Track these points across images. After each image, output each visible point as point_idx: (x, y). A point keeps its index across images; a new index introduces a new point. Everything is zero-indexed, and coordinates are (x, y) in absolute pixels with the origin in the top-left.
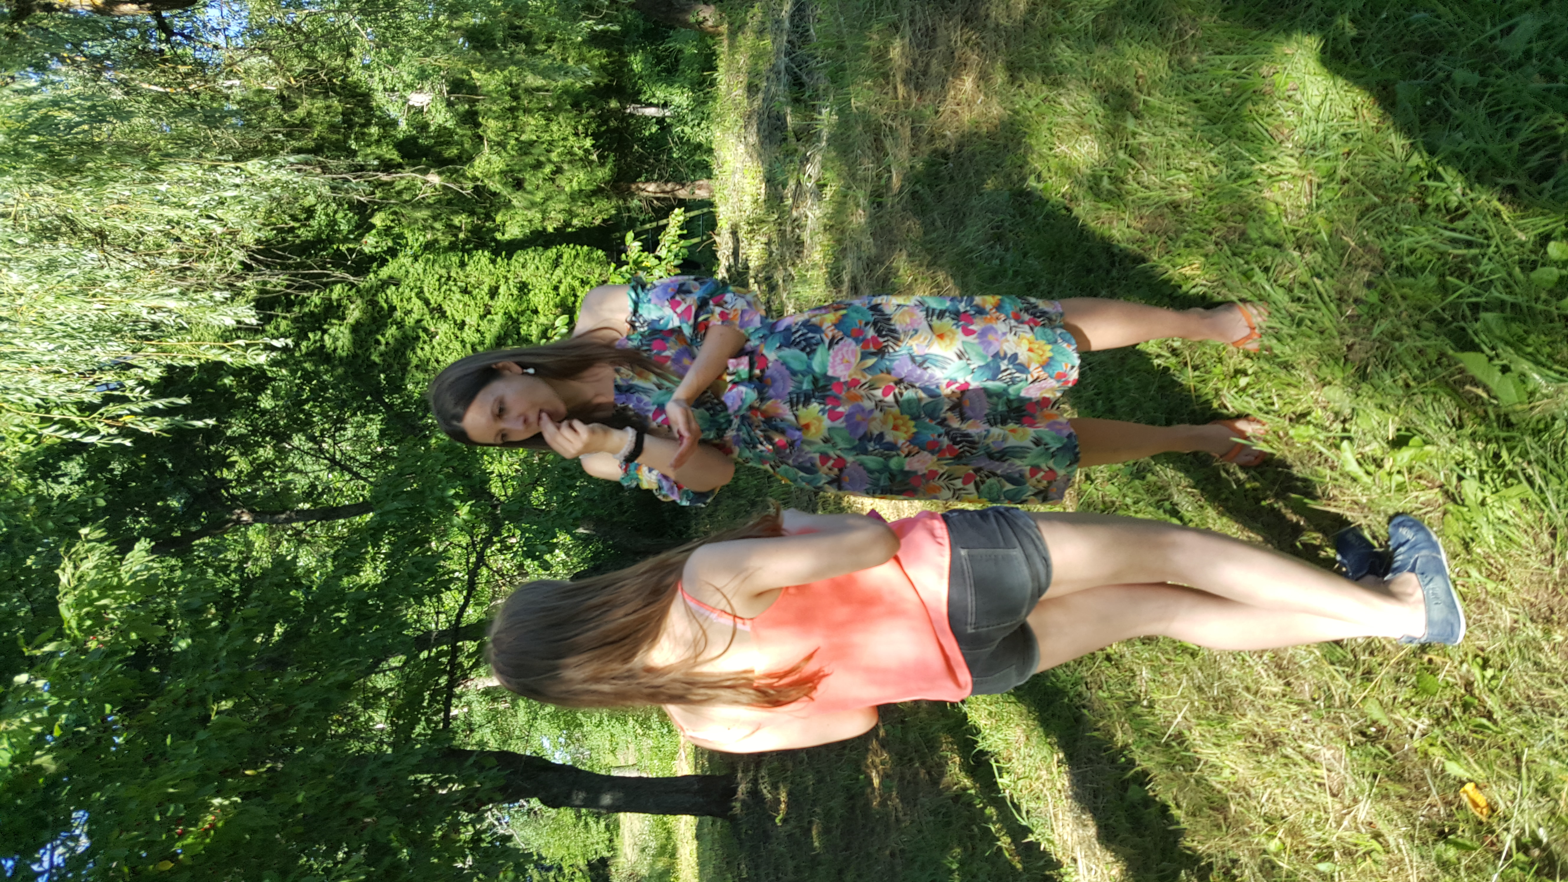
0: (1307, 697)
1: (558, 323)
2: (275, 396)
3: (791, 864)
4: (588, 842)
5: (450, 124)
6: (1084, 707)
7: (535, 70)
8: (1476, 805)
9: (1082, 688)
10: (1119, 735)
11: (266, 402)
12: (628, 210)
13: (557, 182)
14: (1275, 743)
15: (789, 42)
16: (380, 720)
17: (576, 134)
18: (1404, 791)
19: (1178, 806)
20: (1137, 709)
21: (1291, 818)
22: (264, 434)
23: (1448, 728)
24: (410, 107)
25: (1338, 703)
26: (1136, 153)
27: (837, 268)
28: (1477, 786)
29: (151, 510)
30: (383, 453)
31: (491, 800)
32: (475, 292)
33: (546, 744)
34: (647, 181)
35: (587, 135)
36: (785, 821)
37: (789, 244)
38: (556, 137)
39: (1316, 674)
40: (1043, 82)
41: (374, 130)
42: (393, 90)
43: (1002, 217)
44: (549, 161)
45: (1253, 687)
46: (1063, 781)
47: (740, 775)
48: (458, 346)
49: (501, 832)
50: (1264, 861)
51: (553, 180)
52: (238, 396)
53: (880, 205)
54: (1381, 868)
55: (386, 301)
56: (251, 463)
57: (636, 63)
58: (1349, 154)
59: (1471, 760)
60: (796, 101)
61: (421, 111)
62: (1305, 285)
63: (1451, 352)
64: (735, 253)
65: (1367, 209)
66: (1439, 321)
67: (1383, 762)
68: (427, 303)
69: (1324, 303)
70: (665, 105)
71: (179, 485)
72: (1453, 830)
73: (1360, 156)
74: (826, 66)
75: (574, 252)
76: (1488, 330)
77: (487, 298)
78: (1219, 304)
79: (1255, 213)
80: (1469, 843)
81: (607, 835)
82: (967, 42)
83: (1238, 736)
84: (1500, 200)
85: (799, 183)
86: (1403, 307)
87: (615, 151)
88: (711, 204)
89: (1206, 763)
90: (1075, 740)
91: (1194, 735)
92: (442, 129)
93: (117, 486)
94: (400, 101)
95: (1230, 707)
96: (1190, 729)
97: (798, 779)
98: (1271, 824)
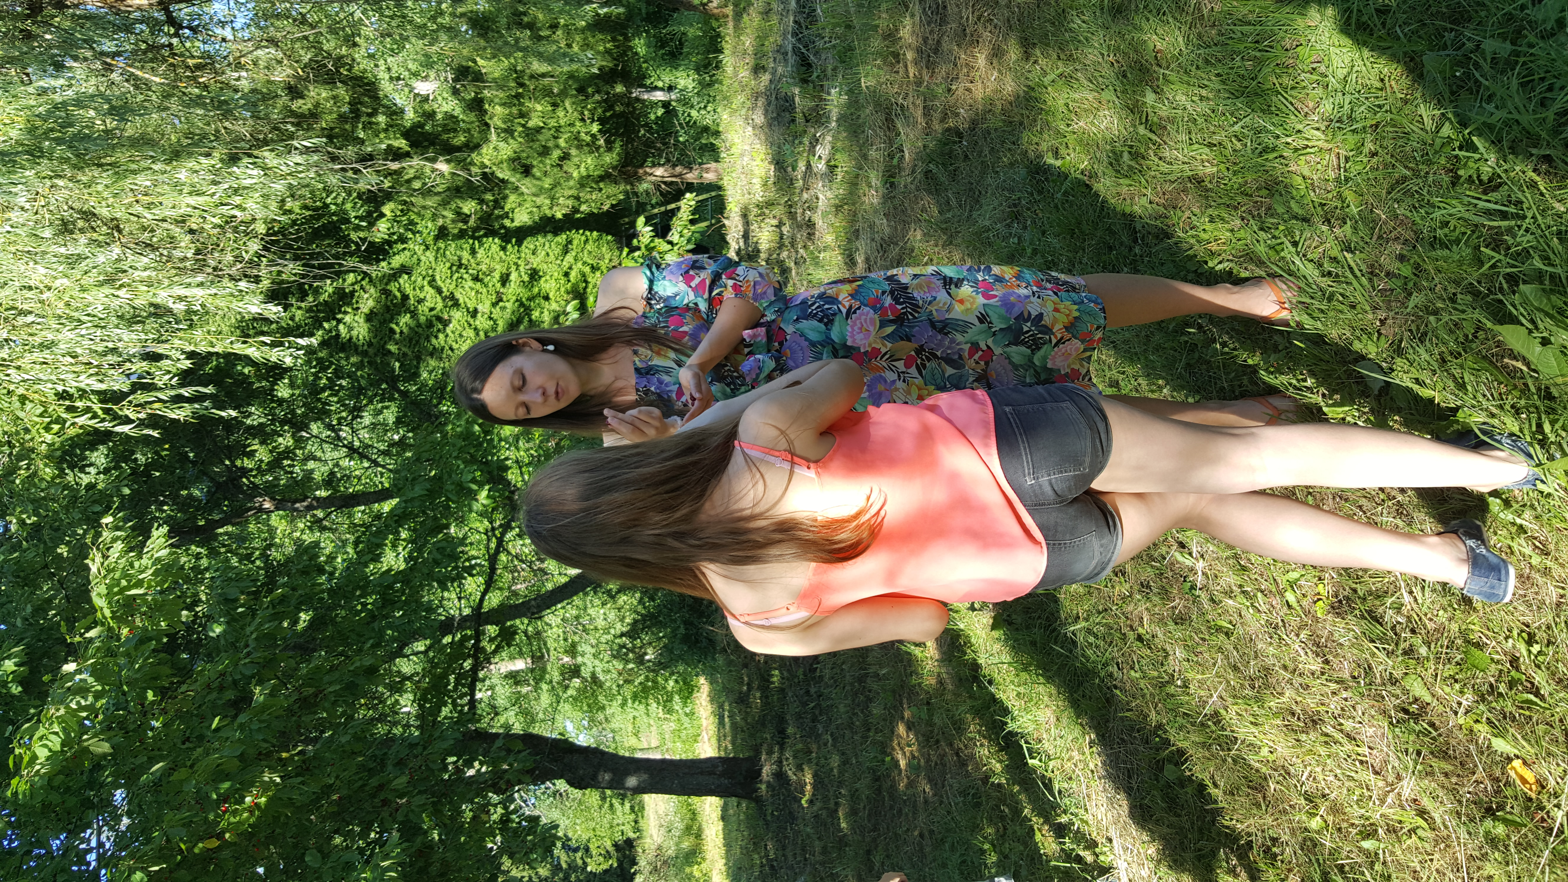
0: (1346, 675)
1: (569, 308)
2: (292, 385)
3: (818, 845)
4: (615, 822)
5: (458, 112)
6: (1116, 687)
7: (540, 56)
8: (1524, 781)
9: (1113, 669)
10: (1153, 715)
11: (283, 391)
12: (636, 194)
13: (565, 168)
14: (1314, 721)
15: (795, 22)
16: (407, 704)
17: (583, 120)
18: (1449, 768)
19: (1216, 785)
20: (1171, 689)
21: (1332, 797)
22: (283, 423)
23: (1494, 704)
24: (418, 95)
25: (1379, 681)
26: (1157, 128)
27: (850, 249)
28: (1525, 763)
29: (175, 498)
30: (400, 440)
31: (520, 782)
32: (486, 280)
33: (570, 727)
34: (654, 165)
35: (593, 121)
36: (811, 802)
37: (800, 227)
38: (562, 122)
39: (1355, 651)
40: (1059, 58)
41: (381, 119)
42: (398, 79)
43: (1019, 194)
44: (557, 146)
45: (1291, 666)
46: (1095, 762)
47: (763, 757)
48: (471, 333)
49: (527, 813)
50: (1305, 840)
51: (561, 166)
52: (257, 385)
53: (892, 184)
54: (1426, 845)
55: (399, 290)
56: (271, 452)
57: (640, 46)
58: (1377, 126)
59: (1519, 737)
60: (805, 81)
61: (426, 99)
62: (1334, 260)
63: (1489, 325)
64: (746, 236)
65: (1397, 182)
66: (1476, 294)
67: (1426, 739)
68: (439, 291)
69: (1356, 277)
70: (671, 88)
71: (203, 474)
72: (1501, 807)
73: (1389, 129)
74: (834, 46)
75: (583, 238)
76: (1525, 302)
77: (498, 285)
78: (1247, 279)
79: (1281, 187)
80: (1518, 820)
81: (633, 816)
82: (979, 19)
83: (1276, 715)
84: (1534, 171)
85: (809, 166)
86: (1437, 280)
87: (622, 135)
88: (719, 188)
89: (1243, 742)
90: (1108, 721)
91: (1230, 715)
92: (450, 117)
93: (139, 475)
94: (406, 90)
95: (1267, 686)
96: (1226, 709)
97: (823, 761)
98: (1312, 802)
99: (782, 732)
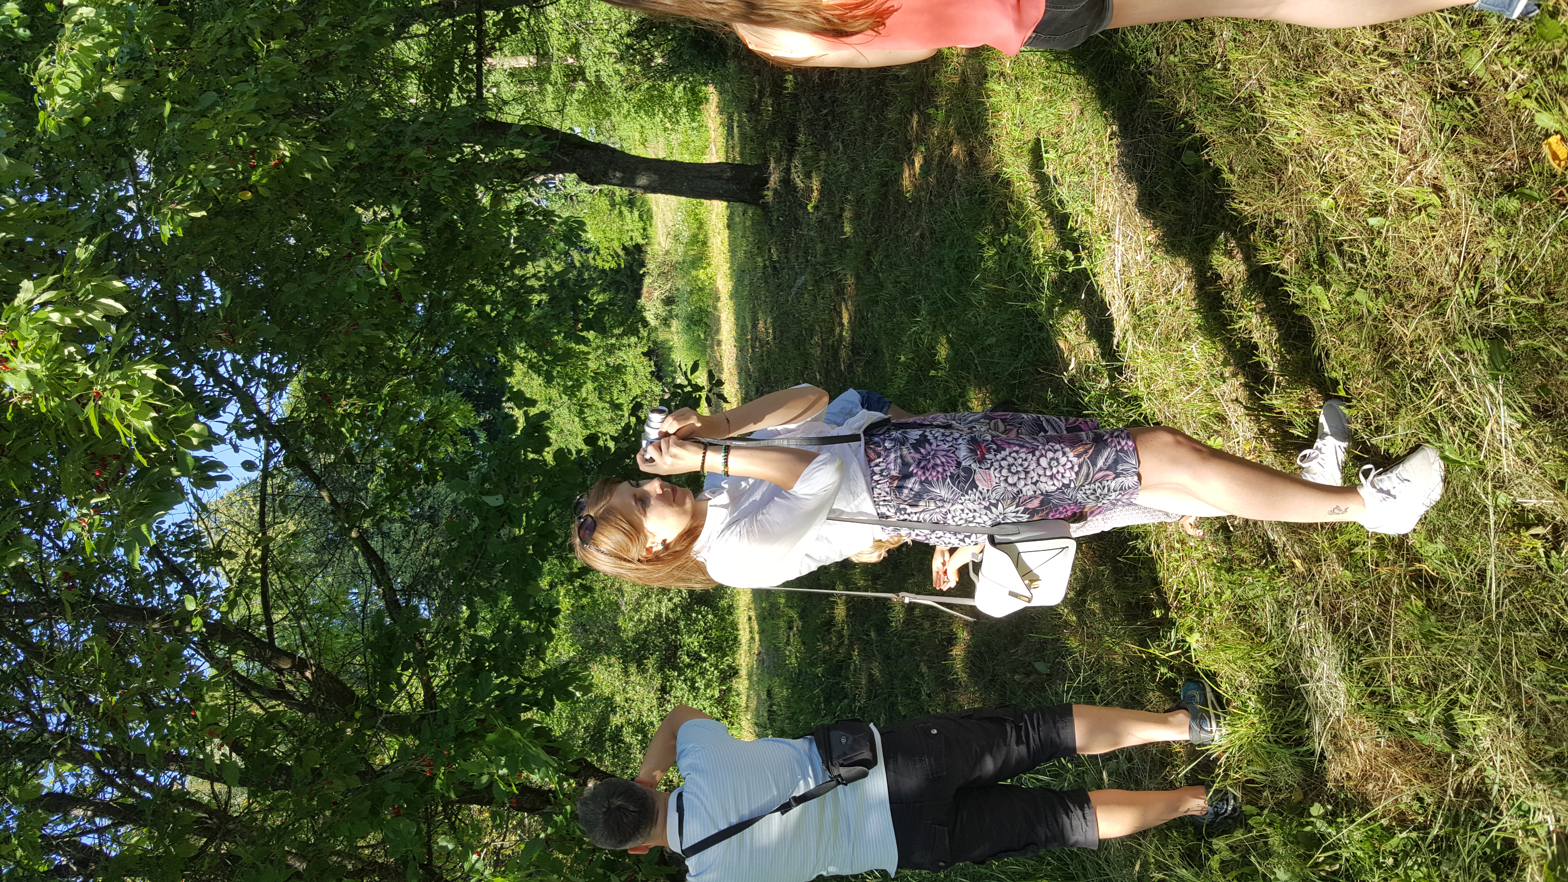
0: (1400, 51)
3: (819, 247)
4: (623, 229)
6: (1150, 73)
8: (1555, 156)
9: (1152, 55)
10: (1183, 101)
14: (1352, 102)
18: (1480, 145)
19: (1232, 171)
20: (1208, 73)
21: (1351, 176)
25: (1434, 54)
36: (816, 208)
46: (1111, 152)
47: (772, 165)
50: (1310, 220)
54: (1433, 222)
67: (1466, 115)
72: (1522, 184)
80: (1536, 195)
81: (641, 224)
83: (1314, 95)
89: (1272, 125)
90: (1134, 110)
91: (1266, 96)
95: (1312, 64)
96: (1262, 91)
97: (831, 168)
98: (1327, 182)
99: (792, 140)
